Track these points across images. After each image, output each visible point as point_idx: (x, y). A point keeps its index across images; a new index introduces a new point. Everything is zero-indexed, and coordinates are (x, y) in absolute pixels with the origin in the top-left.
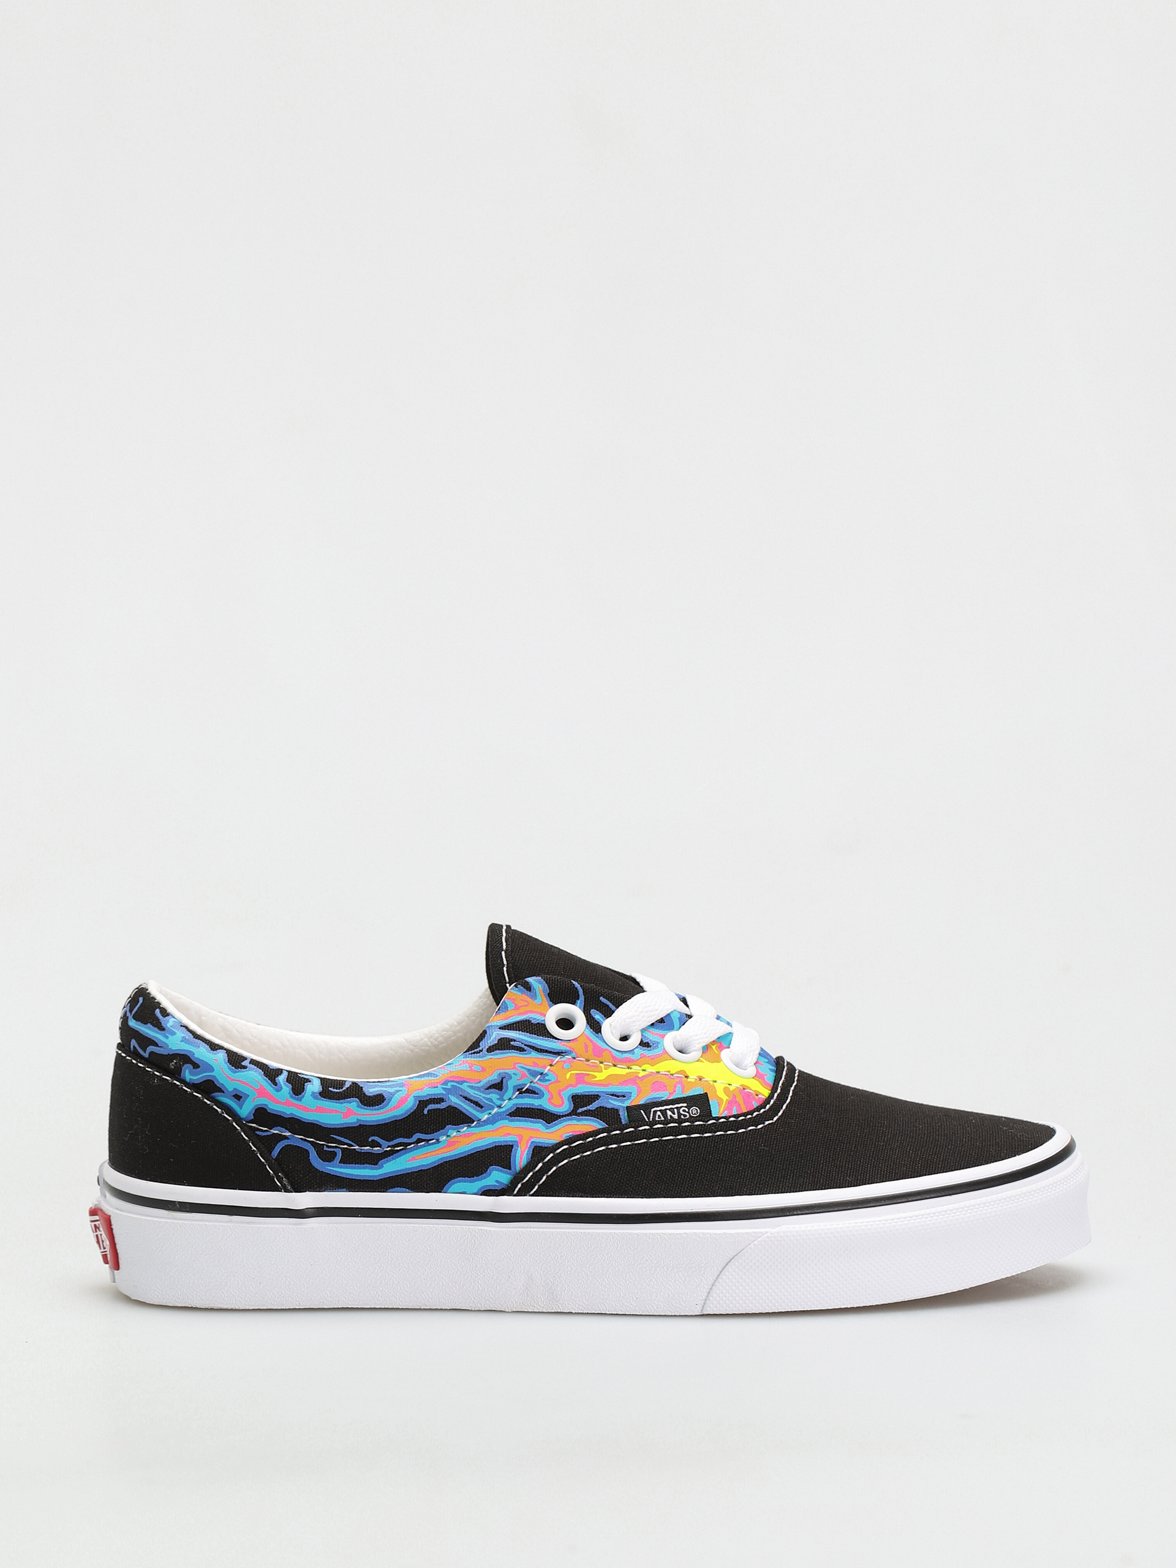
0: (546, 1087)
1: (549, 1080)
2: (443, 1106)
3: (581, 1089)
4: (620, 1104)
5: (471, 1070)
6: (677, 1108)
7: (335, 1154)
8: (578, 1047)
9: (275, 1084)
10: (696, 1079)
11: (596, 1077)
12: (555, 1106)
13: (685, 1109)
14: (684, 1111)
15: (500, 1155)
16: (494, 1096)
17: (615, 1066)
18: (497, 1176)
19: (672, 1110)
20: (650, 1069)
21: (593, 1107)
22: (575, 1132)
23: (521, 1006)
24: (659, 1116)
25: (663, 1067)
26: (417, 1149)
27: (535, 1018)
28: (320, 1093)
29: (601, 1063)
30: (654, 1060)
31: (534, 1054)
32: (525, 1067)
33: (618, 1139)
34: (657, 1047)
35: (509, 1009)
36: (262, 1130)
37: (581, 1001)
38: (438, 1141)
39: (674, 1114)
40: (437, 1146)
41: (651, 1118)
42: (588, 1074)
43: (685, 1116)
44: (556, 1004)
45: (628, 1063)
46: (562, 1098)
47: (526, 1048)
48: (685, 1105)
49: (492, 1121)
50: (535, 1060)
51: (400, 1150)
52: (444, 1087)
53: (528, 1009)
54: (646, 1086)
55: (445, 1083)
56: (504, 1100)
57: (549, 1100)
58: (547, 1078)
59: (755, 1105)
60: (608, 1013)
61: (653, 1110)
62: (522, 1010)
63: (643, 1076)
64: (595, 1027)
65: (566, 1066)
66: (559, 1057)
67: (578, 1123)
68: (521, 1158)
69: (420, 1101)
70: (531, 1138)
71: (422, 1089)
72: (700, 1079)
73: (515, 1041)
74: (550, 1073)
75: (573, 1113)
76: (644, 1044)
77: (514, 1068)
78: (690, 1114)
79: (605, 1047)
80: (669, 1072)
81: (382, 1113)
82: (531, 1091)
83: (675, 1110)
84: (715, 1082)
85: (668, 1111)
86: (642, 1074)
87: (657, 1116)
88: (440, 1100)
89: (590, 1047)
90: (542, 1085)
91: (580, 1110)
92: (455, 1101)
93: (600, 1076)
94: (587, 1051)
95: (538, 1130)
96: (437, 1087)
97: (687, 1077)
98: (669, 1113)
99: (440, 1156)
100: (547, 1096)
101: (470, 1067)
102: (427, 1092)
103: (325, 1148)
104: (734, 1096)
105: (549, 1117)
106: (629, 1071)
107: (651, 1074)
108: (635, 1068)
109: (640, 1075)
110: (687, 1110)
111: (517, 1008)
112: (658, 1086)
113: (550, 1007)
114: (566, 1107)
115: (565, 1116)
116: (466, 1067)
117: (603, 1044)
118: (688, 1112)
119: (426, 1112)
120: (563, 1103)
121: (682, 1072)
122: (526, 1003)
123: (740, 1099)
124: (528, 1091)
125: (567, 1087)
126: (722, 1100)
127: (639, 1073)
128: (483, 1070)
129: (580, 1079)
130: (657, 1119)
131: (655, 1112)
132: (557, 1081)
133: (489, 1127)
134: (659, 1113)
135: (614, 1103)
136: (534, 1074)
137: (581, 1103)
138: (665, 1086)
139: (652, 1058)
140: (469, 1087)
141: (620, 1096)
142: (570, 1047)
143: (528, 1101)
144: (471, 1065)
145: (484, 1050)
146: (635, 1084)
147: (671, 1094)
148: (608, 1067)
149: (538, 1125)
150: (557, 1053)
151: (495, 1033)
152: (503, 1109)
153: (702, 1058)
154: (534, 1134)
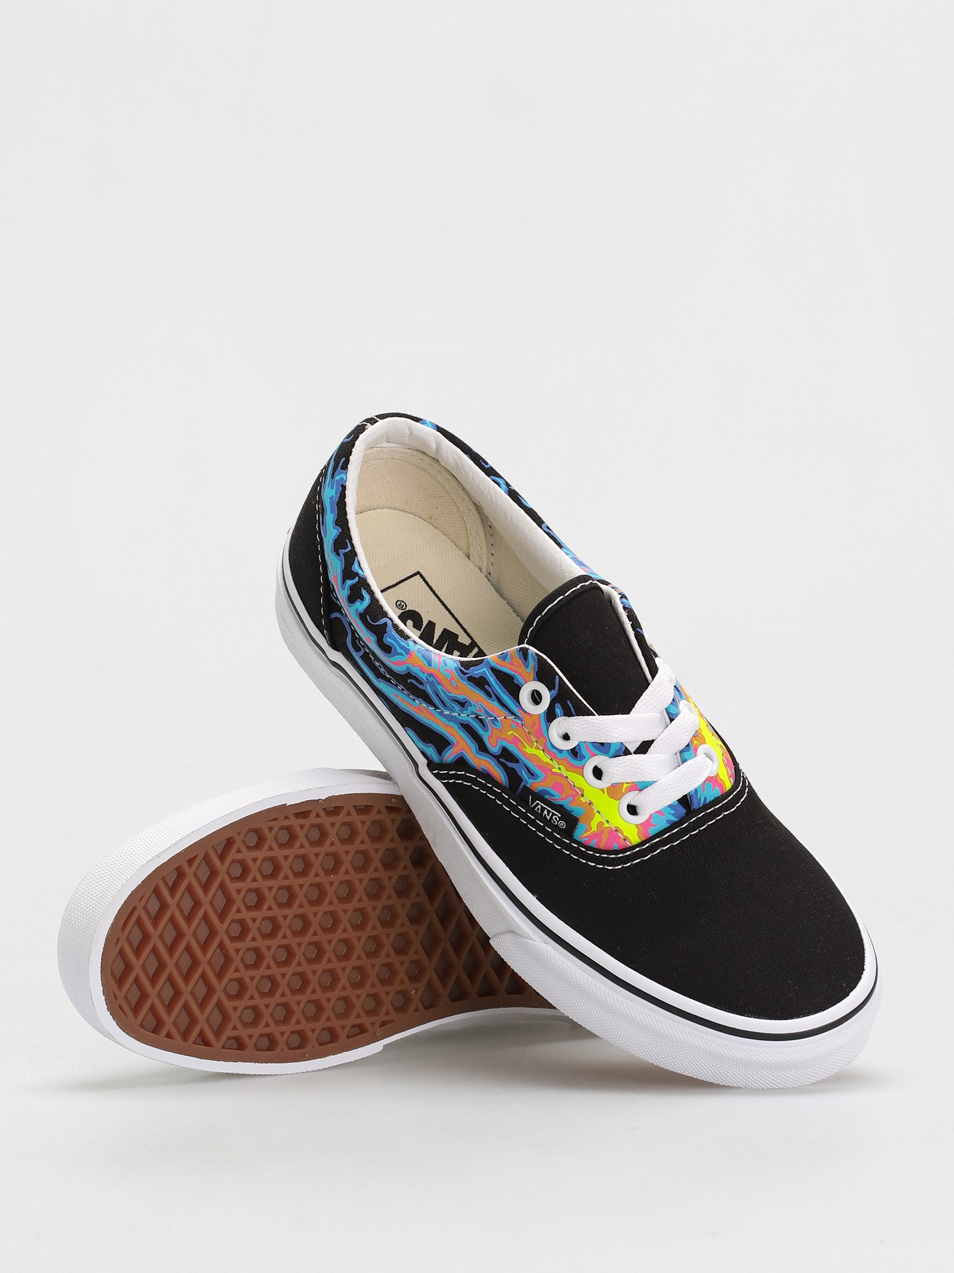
0: (492, 728)
1: (496, 726)
2: (420, 686)
3: (511, 748)
4: (527, 778)
5: (450, 682)
6: (553, 813)
7: (360, 650)
8: (528, 721)
9: (344, 583)
10: (586, 802)
11: (526, 748)
12: (490, 743)
13: (558, 818)
14: (556, 818)
15: (440, 742)
16: (457, 707)
17: (543, 750)
18: (431, 751)
19: (549, 812)
20: (565, 773)
21: (510, 765)
22: (489, 770)
23: (515, 665)
24: (539, 808)
25: (573, 777)
26: (401, 692)
27: (519, 678)
28: (360, 614)
29: (536, 741)
30: (571, 767)
31: (496, 703)
32: (485, 707)
33: (504, 801)
34: (581, 760)
35: (506, 660)
37: (555, 692)
38: (414, 700)
40: (411, 702)
41: (533, 805)
42: (522, 743)
43: (554, 822)
44: (539, 681)
45: (553, 757)
46: (497, 742)
47: (493, 695)
48: (560, 816)
49: (450, 718)
50: (494, 708)
51: (393, 683)
52: (428, 677)
53: (519, 670)
54: (551, 780)
55: (431, 675)
56: (462, 714)
57: (490, 737)
58: (496, 723)
59: (616, 847)
60: (568, 713)
62: (512, 667)
63: (555, 772)
64: (550, 716)
65: (514, 726)
66: (514, 717)
67: (495, 766)
68: (449, 756)
69: (409, 672)
70: (463, 749)
71: (415, 667)
72: (590, 804)
73: (490, 686)
74: (500, 722)
75: (497, 757)
76: (575, 752)
77: (476, 702)
78: (558, 824)
79: (546, 736)
80: (574, 783)
82: (481, 721)
83: (551, 814)
84: (599, 812)
86: (556, 770)
87: (537, 808)
88: (421, 683)
89: (536, 727)
90: (490, 725)
91: (501, 760)
93: (529, 750)
94: (532, 728)
95: (471, 749)
96: (424, 673)
97: (583, 795)
98: (545, 812)
99: (410, 710)
100: (489, 733)
102: (416, 671)
103: (355, 643)
104: (602, 832)
105: (482, 748)
106: (550, 762)
107: (561, 775)
108: (555, 763)
109: (553, 770)
110: (558, 820)
111: (511, 664)
112: (559, 787)
113: (534, 680)
114: (496, 750)
115: (492, 755)
116: (449, 676)
117: (546, 731)
118: (558, 822)
119: (409, 681)
120: (495, 746)
121: (582, 790)
122: (520, 665)
123: (605, 837)
125: (504, 739)
126: (592, 828)
127: (555, 768)
128: (457, 688)
129: (516, 741)
130: (536, 809)
131: (538, 804)
132: (501, 730)
133: (445, 720)
134: (539, 807)
135: (524, 774)
136: (490, 715)
137: (506, 757)
138: (563, 790)
139: (571, 765)
140: (442, 690)
141: (532, 774)
142: (523, 717)
143: (476, 725)
144: (452, 678)
145: (468, 675)
146: (546, 774)
147: (562, 799)
148: (537, 748)
149: (473, 746)
150: (514, 714)
151: (484, 669)
152: (459, 717)
153: (605, 790)
154: (466, 748)
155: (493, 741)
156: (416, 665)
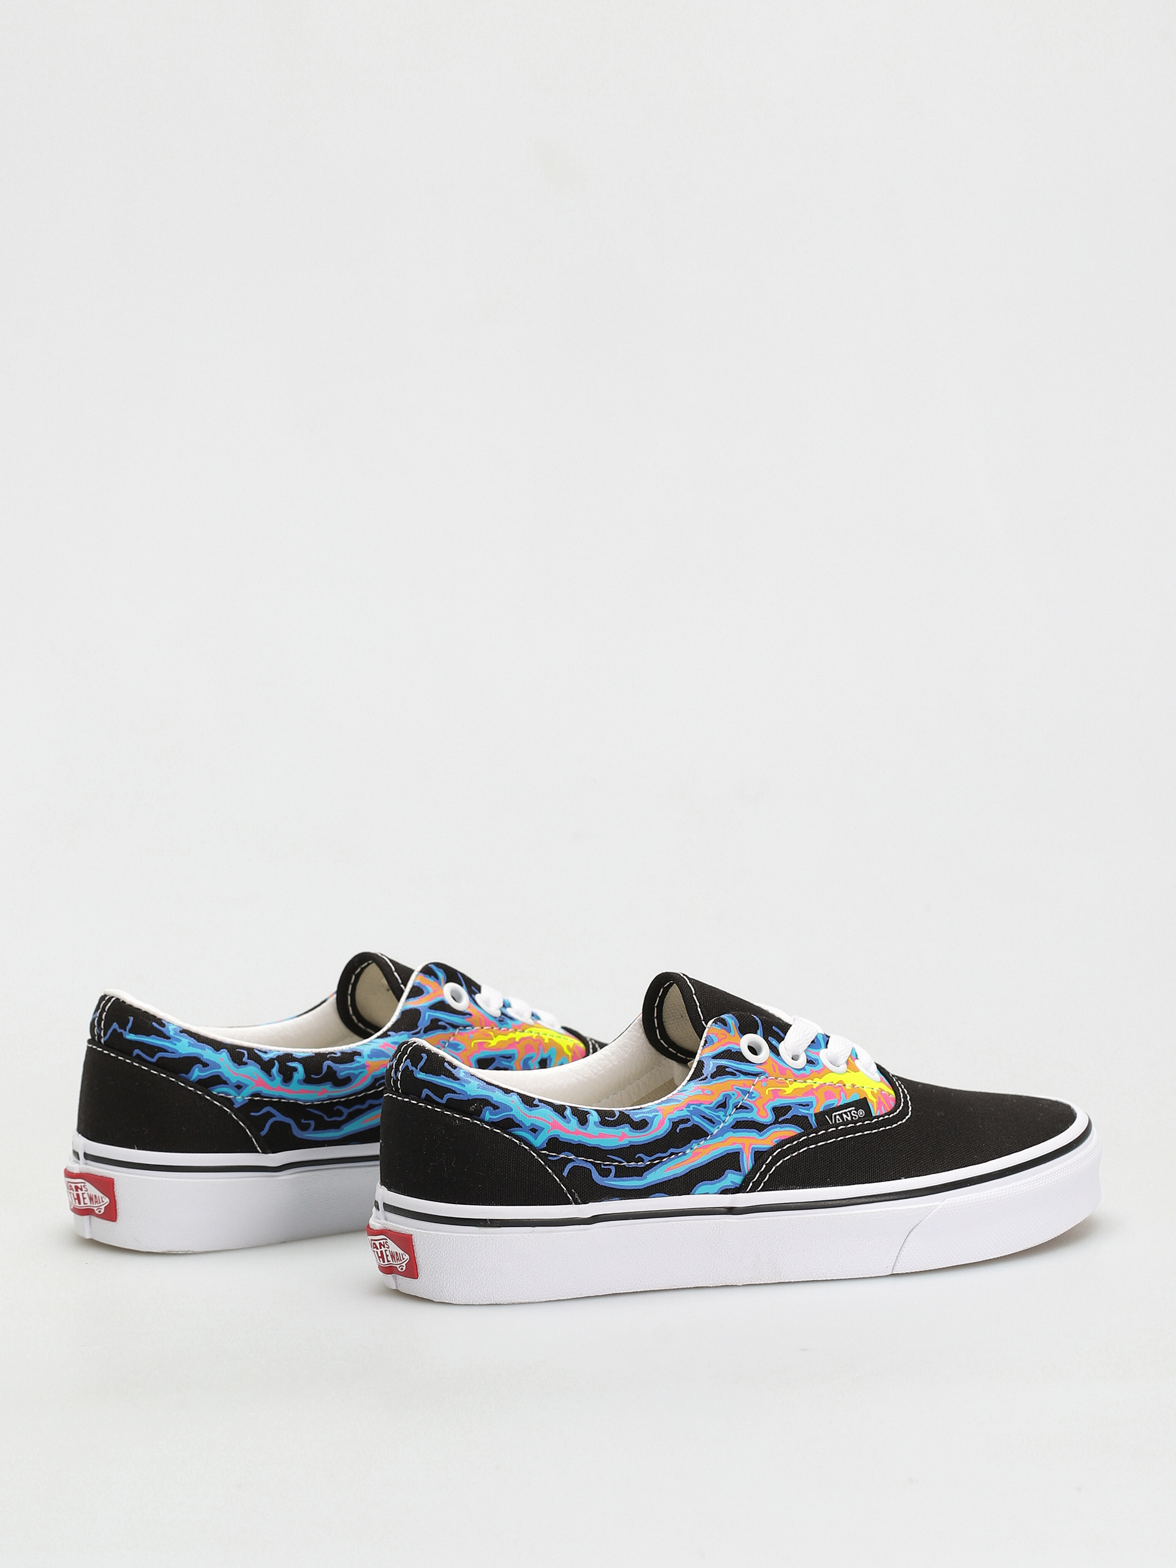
0: (754, 1102)
1: (754, 1097)
2: (689, 1125)
3: (778, 1102)
4: (807, 1112)
5: (704, 1094)
6: (849, 1111)
7: (610, 1170)
8: (768, 1068)
9: (564, 1117)
10: (852, 1086)
11: (785, 1091)
12: (761, 1116)
14: (854, 1113)
15: (731, 1161)
16: (721, 1113)
17: (795, 1081)
18: (732, 1178)
19: (846, 1113)
20: (820, 1081)
21: (788, 1116)
22: (780, 1137)
23: (721, 1039)
25: (827, 1079)
26: (670, 1161)
27: (734, 1047)
28: (600, 1123)
29: (786, 1079)
30: (820, 1074)
31: (742, 1077)
32: (739, 1088)
33: (815, 1140)
34: (818, 1063)
35: (715, 1042)
36: (552, 1156)
37: (760, 1030)
38: (685, 1154)
39: (848, 1116)
40: (685, 1158)
41: (833, 1121)
42: (780, 1090)
43: (855, 1117)
44: (744, 1035)
45: (804, 1078)
46: (766, 1110)
47: (735, 1072)
48: (854, 1108)
49: (722, 1132)
50: (745, 1082)
51: (658, 1163)
52: (688, 1109)
53: (727, 1040)
54: (821, 1094)
55: (688, 1106)
56: (727, 1116)
57: (758, 1113)
58: (753, 1095)
60: (780, 1039)
61: (833, 1114)
62: (723, 1042)
63: (817, 1088)
64: (775, 1050)
65: (764, 1084)
66: (758, 1077)
67: (781, 1130)
68: (748, 1161)
69: (673, 1122)
70: (750, 1145)
71: (672, 1113)
72: (855, 1086)
73: (727, 1067)
74: (754, 1091)
75: (776, 1122)
76: (810, 1062)
77: (733, 1089)
79: (786, 1067)
80: (832, 1082)
81: (648, 1134)
82: (744, 1107)
83: (848, 1113)
84: (863, 1087)
85: (843, 1114)
88: (688, 1120)
89: (777, 1068)
90: (750, 1101)
91: (781, 1119)
92: (697, 1120)
93: (789, 1090)
94: (775, 1071)
95: (755, 1138)
96: (683, 1110)
97: (844, 1085)
98: (845, 1116)
99: (687, 1166)
100: (755, 1110)
101: (703, 1092)
102: (677, 1115)
103: (603, 1167)
104: (879, 1099)
105: (760, 1127)
106: (806, 1084)
107: (821, 1085)
108: (809, 1082)
109: (815, 1087)
110: (856, 1112)
111: (719, 1041)
112: (829, 1095)
113: (741, 1038)
114: (770, 1118)
115: (771, 1125)
116: (699, 1092)
117: (784, 1064)
118: (857, 1114)
119: (678, 1131)
120: (767, 1115)
121: (841, 1082)
122: (724, 1036)
123: (882, 1101)
124: (741, 1107)
125: (768, 1102)
126: (875, 1101)
127: (813, 1085)
128: (713, 1093)
129: (776, 1094)
130: (838, 1122)
131: (835, 1116)
132: (761, 1097)
133: (720, 1139)
134: (838, 1117)
135: (803, 1111)
136: (745, 1093)
137: (780, 1112)
138: (834, 1095)
139: (819, 1072)
140: (705, 1107)
141: (806, 1105)
142: (763, 1070)
143: (743, 1115)
144: (703, 1090)
145: (709, 1077)
146: (813, 1094)
147: (839, 1101)
148: (791, 1083)
149: (753, 1134)
150: (756, 1075)
151: (711, 1062)
152: (726, 1124)
153: (848, 1070)
154: (752, 1141)
155: (763, 1113)
156: (672, 1111)
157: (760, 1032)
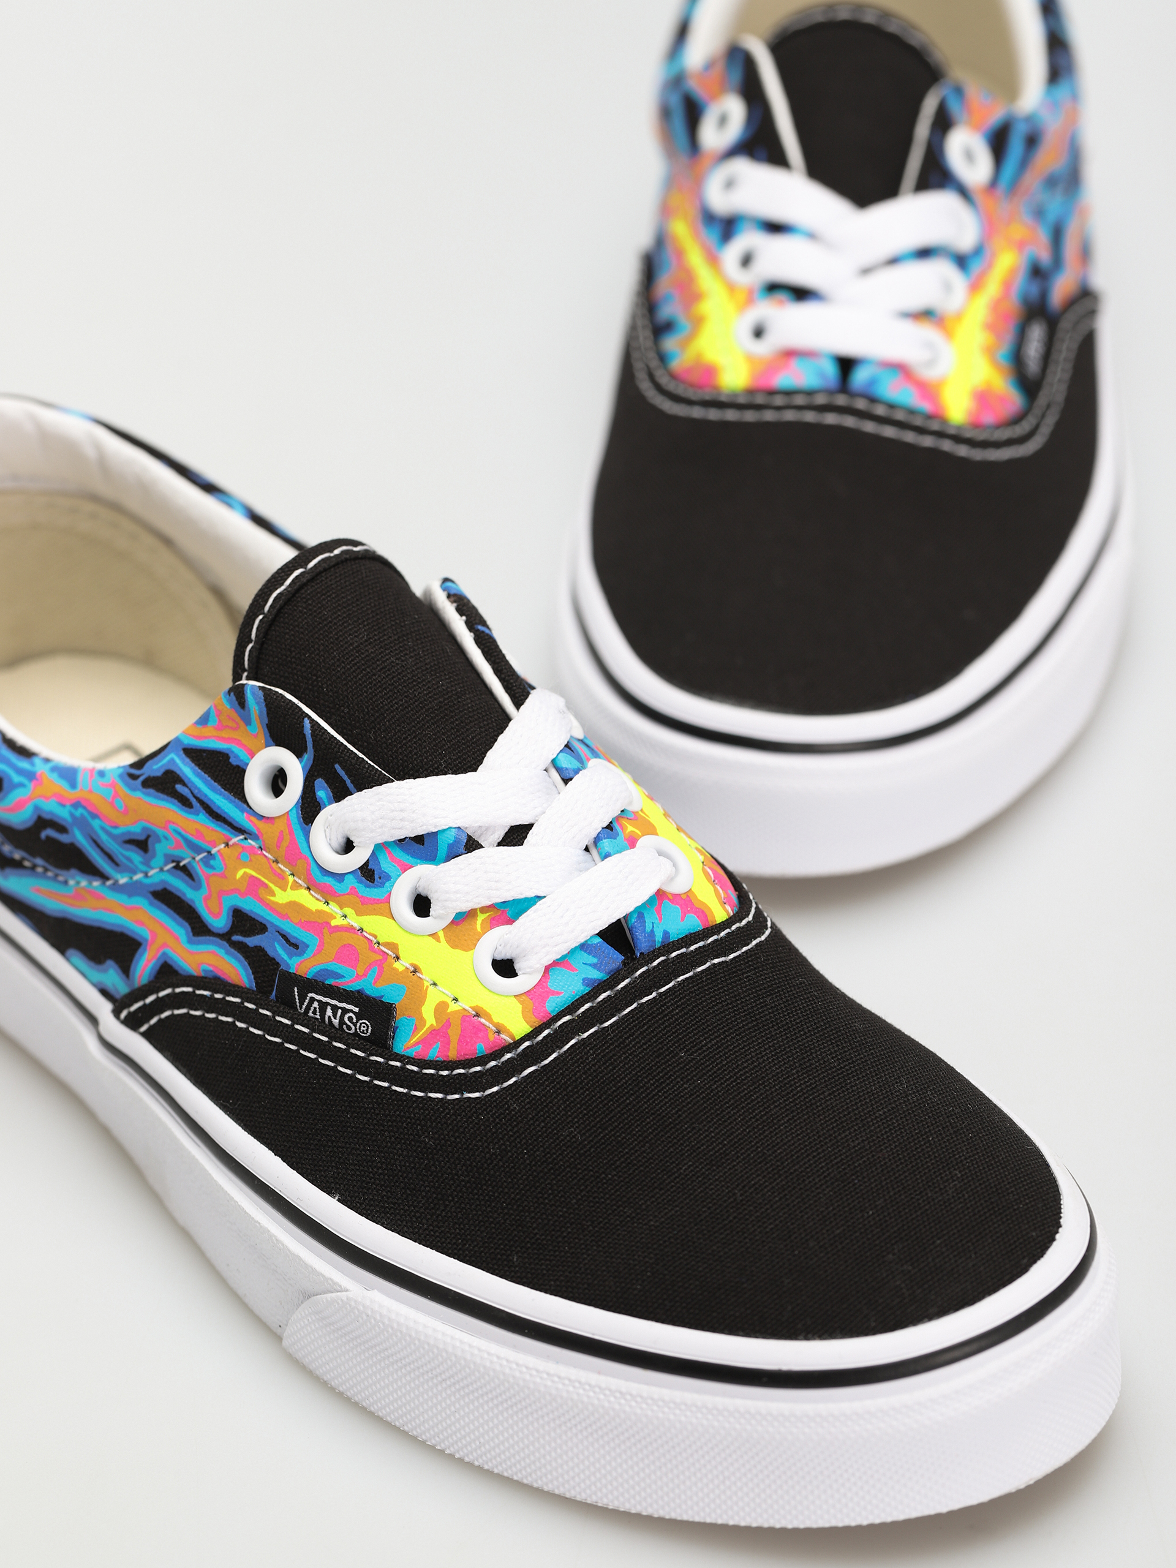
0: (207, 877)
1: (212, 867)
2: (64, 838)
3: (249, 905)
4: (285, 956)
5: (112, 803)
6: (342, 1009)
8: (269, 835)
10: (407, 968)
11: (273, 894)
12: (211, 913)
13: (354, 1017)
14: (350, 1019)
15: (124, 949)
16: (135, 856)
17: (309, 889)
18: (112, 976)
19: (335, 1009)
20: (354, 920)
21: (252, 941)
22: (216, 967)
23: (227, 727)
24: (315, 1008)
25: (375, 925)
26: (44, 878)
27: (238, 753)
29: (293, 875)
30: (366, 906)
31: (203, 818)
32: (183, 833)
33: (253, 1018)
34: (382, 885)
35: (210, 724)
37: (308, 756)
38: (66, 883)
40: (61, 889)
42: (267, 886)
43: (349, 1028)
44: (276, 745)
45: (328, 894)
46: (221, 904)
47: (194, 801)
48: (356, 1010)
49: (131, 890)
50: (203, 830)
52: (73, 811)
53: (235, 735)
54: (332, 944)
55: (76, 804)
56: (152, 868)
57: (207, 898)
58: (212, 863)
59: (481, 1049)
60: (340, 794)
61: (310, 995)
62: (225, 734)
63: (336, 926)
64: (309, 809)
65: (245, 856)
66: (242, 837)
67: (226, 956)
68: (145, 969)
69: (39, 816)
70: (165, 946)
71: (47, 798)
72: (415, 971)
73: (186, 783)
74: (218, 857)
75: (225, 937)
76: (368, 873)
77: (166, 828)
78: (356, 1029)
79: (308, 854)
80: (376, 937)
82: (185, 871)
83: (340, 1011)
84: (435, 984)
85: (329, 1008)
86: (337, 922)
87: (312, 1008)
88: (62, 829)
89: (285, 843)
90: (203, 872)
91: (236, 938)
92: (79, 838)
93: (281, 897)
94: (278, 847)
95: (178, 939)
96: (64, 806)
97: (398, 958)
98: (329, 1012)
99: (61, 907)
100: (204, 891)
101: (114, 797)
102: (53, 808)
104: (448, 1024)
105: (199, 928)
106: (324, 908)
107: (350, 929)
108: (333, 908)
109: (334, 923)
110: (355, 1020)
111: (220, 728)
112: (348, 955)
113: (267, 746)
114: (220, 922)
115: (217, 936)
116: (108, 793)
117: (305, 844)
118: (355, 1026)
119: (41, 837)
120: (220, 914)
121: (393, 947)
122: (235, 725)
123: (454, 1034)
125: (233, 892)
126: (425, 1022)
127: (335, 918)
128: (126, 812)
129: (254, 886)
130: (311, 1014)
131: (312, 1000)
132: (223, 876)
133: (123, 899)
134: (316, 1005)
135: (280, 951)
136: (198, 850)
137: (241, 926)
138: (357, 960)
139: (365, 901)
140: (103, 828)
141: (294, 945)
142: (258, 829)
143: (178, 884)
144: (116, 795)
145: (142, 779)
146: (320, 934)
147: (358, 977)
148: (296, 886)
149: (180, 930)
150: (239, 830)
151: (172, 756)
152: (147, 881)
153: (441, 934)
154: (171, 941)
155: (213, 904)
156: (49, 794)
157: (308, 759)
